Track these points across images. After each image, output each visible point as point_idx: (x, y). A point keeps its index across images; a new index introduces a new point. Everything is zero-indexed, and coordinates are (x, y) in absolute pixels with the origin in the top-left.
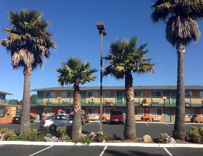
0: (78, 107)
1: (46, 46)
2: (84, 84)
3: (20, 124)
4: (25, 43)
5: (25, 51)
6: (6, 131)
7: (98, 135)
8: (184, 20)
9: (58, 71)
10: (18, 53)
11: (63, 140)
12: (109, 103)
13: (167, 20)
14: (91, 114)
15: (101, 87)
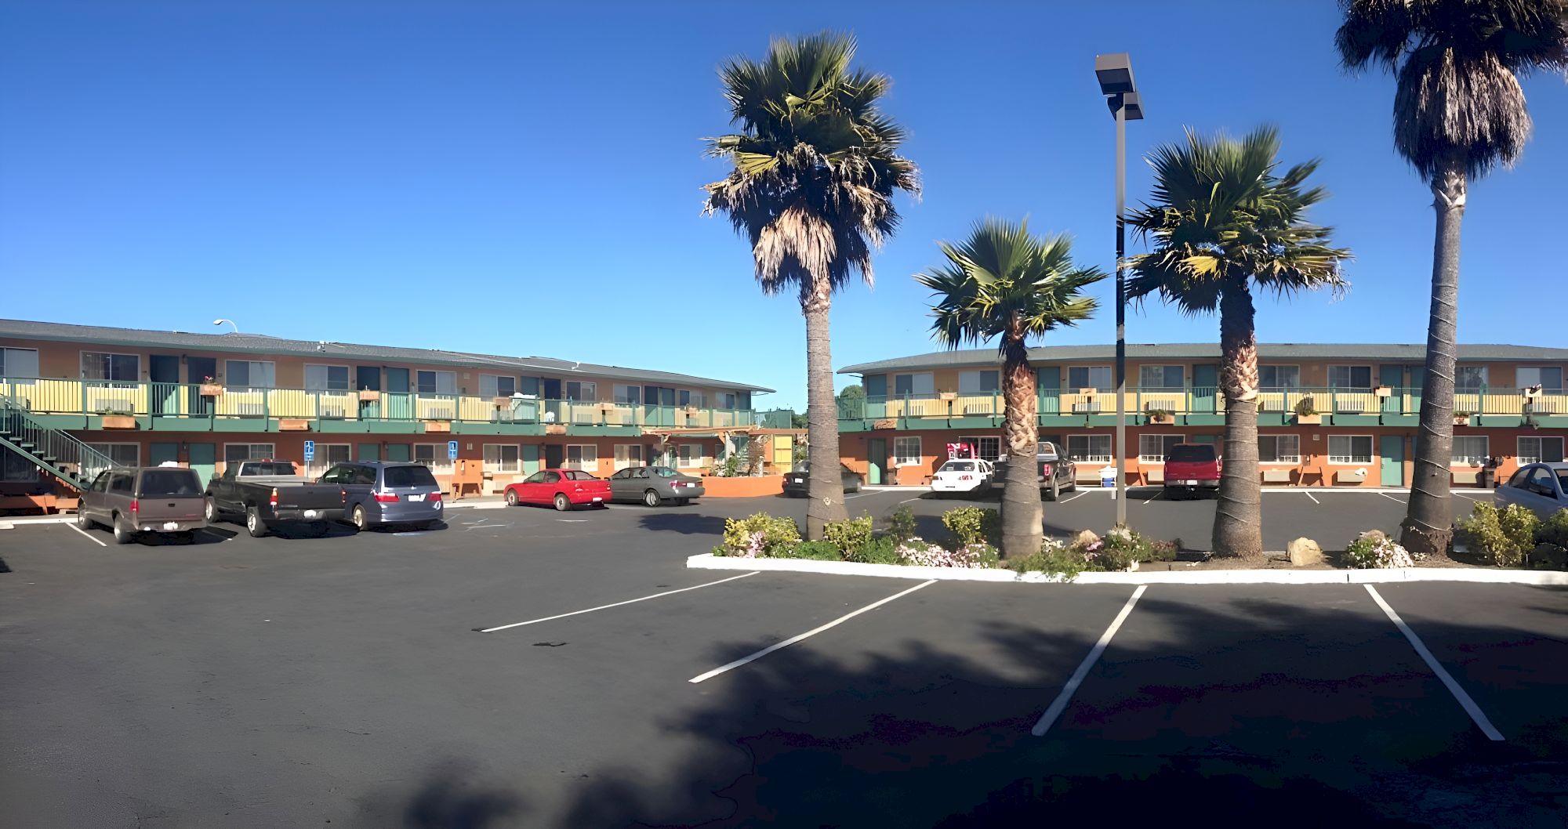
0: (1026, 432)
1: (877, 183)
2: (1048, 333)
3: (809, 497)
4: (796, 185)
5: (799, 217)
6: (764, 521)
7: (1108, 542)
8: (1469, 65)
9: (933, 285)
10: (775, 230)
11: (969, 560)
12: (1158, 415)
13: (1402, 60)
14: (1085, 459)
15: (1121, 344)
